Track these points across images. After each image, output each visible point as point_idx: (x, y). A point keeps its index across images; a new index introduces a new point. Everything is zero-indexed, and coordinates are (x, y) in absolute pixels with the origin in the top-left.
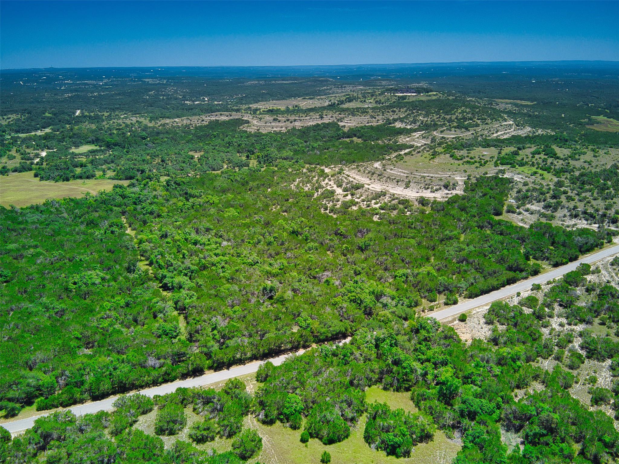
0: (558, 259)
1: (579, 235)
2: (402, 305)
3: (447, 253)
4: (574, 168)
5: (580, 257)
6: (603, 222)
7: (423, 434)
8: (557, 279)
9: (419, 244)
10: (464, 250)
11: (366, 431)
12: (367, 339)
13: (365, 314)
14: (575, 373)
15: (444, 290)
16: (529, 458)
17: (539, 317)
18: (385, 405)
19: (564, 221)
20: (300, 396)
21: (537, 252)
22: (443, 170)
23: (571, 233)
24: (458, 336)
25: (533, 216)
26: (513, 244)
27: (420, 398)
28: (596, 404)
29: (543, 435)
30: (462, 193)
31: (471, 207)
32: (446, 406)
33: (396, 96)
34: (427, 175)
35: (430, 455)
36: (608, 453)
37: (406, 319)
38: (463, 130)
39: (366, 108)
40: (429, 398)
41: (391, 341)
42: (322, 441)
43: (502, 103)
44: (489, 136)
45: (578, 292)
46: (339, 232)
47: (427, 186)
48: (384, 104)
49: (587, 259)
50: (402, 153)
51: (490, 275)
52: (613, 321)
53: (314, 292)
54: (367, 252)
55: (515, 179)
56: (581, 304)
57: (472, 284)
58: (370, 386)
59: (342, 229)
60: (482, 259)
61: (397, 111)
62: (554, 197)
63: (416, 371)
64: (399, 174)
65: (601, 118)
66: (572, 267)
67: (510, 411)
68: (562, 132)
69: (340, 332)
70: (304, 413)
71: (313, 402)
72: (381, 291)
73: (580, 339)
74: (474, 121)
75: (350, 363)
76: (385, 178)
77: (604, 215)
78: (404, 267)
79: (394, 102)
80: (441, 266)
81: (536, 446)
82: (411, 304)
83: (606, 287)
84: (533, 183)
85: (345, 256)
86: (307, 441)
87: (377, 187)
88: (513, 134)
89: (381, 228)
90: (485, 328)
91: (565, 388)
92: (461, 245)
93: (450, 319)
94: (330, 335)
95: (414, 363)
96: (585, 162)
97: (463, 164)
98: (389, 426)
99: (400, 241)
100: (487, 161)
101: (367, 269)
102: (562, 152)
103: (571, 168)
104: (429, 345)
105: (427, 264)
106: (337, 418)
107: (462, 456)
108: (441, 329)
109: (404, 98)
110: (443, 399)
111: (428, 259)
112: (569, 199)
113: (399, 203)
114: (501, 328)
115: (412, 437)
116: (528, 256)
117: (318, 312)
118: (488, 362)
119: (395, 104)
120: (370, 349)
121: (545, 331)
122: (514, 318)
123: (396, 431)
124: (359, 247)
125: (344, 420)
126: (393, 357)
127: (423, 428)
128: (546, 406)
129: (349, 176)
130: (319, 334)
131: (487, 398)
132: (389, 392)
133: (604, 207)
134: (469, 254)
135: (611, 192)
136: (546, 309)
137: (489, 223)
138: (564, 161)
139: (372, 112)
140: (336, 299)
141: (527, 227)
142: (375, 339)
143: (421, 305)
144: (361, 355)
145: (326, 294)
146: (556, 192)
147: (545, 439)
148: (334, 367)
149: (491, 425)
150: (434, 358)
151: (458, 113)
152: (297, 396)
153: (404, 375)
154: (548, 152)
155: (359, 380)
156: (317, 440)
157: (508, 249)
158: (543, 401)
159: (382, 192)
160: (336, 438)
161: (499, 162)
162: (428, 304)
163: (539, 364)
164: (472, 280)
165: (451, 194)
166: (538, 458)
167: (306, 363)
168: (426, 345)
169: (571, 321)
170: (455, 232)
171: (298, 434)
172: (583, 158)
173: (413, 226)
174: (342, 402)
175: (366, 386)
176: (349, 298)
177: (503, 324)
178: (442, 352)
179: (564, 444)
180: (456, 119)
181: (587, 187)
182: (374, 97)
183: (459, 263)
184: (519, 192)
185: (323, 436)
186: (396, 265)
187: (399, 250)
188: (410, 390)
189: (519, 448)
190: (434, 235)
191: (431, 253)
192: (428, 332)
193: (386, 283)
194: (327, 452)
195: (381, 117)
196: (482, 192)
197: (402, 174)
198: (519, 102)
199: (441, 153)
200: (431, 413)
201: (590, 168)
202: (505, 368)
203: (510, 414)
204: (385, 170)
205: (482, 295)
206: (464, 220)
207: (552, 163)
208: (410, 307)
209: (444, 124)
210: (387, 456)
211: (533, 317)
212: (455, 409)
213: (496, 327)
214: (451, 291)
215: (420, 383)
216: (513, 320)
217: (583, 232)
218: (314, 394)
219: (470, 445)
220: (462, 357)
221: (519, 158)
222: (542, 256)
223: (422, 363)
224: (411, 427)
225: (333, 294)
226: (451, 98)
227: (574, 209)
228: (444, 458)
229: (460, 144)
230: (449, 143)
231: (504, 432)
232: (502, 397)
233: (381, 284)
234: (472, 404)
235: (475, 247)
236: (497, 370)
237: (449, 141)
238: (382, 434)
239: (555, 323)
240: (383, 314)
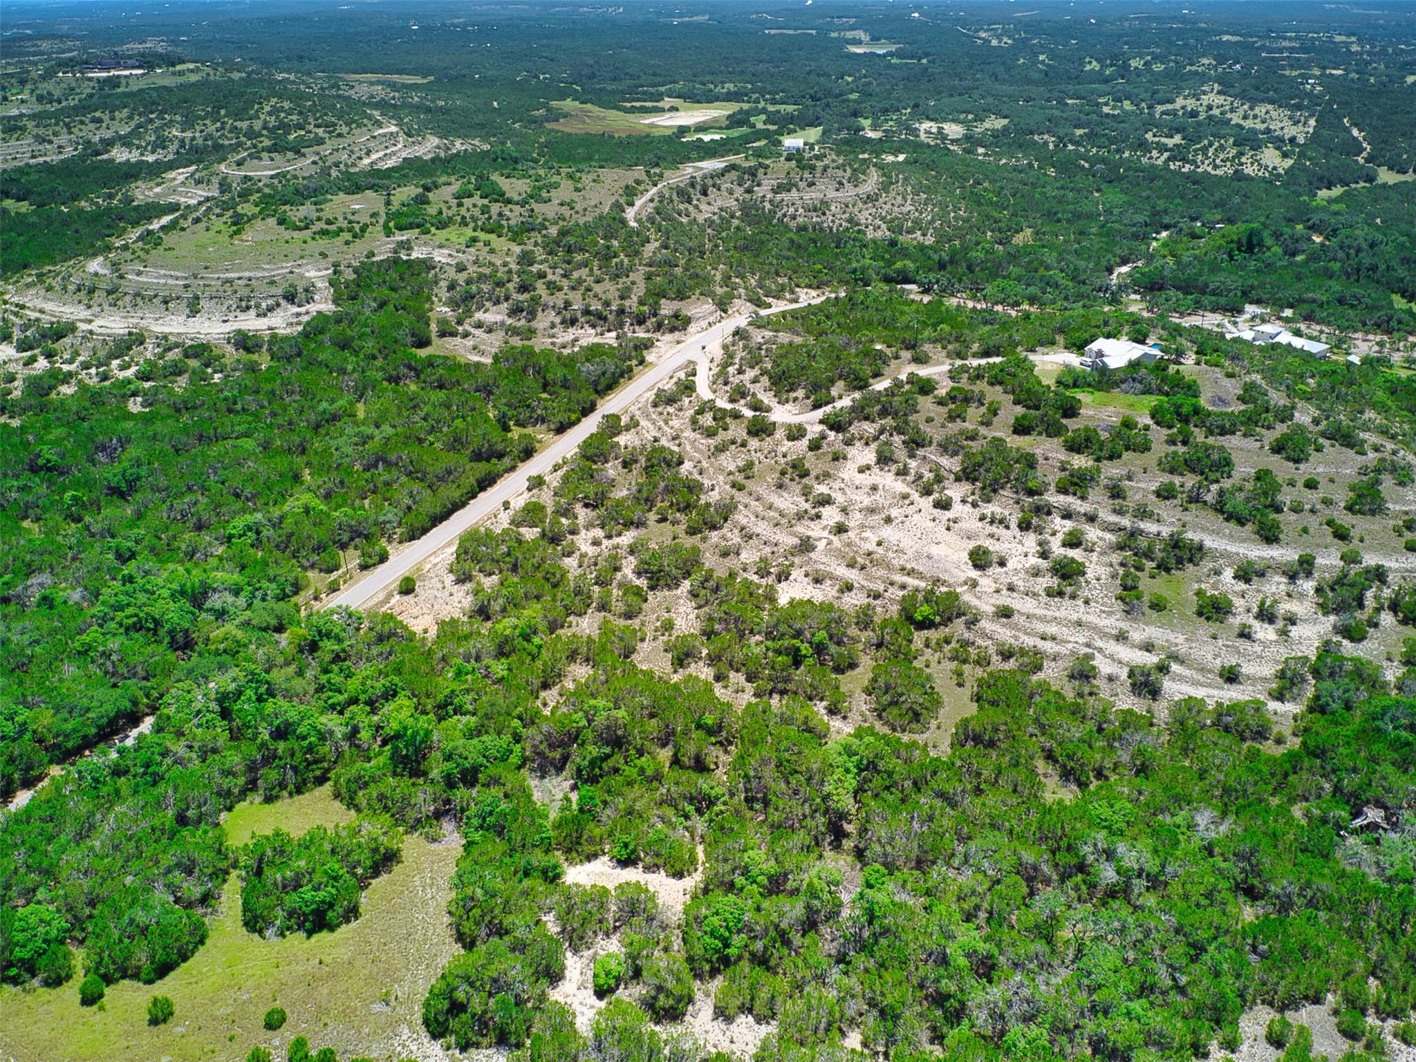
0: (562, 417)
1: (588, 360)
2: (263, 600)
3: (336, 454)
4: (545, 220)
5: (599, 403)
6: (621, 325)
7: (377, 857)
8: (568, 456)
9: (265, 448)
10: (371, 437)
11: (246, 908)
12: (197, 705)
13: (175, 650)
14: (636, 623)
15: (352, 539)
16: (589, 811)
17: (555, 540)
18: (277, 834)
19: (553, 336)
20: (52, 902)
21: (520, 410)
22: (272, 259)
23: (572, 358)
24: (405, 628)
25: (493, 336)
26: (471, 403)
27: (354, 786)
28: (681, 666)
29: (607, 757)
30: (332, 307)
31: (361, 336)
32: (413, 780)
33: (90, 79)
34: (236, 275)
35: (402, 892)
36: (714, 744)
37: (280, 629)
38: (290, 155)
39: (15, 118)
40: (374, 779)
41: (257, 689)
42: (139, 980)
43: (361, 83)
44: (354, 165)
45: (611, 471)
46: (41, 462)
47: (244, 304)
48: (64, 104)
49: (612, 404)
50: (155, 226)
51: (441, 479)
52: (679, 510)
53: (14, 639)
54: (138, 496)
55: (437, 259)
56: (620, 493)
57: (409, 508)
58: (230, 809)
59: (49, 454)
60: (416, 448)
61: (106, 118)
62: (523, 288)
63: (331, 733)
64: (162, 281)
65: (569, 104)
66: (589, 426)
67: (539, 737)
68: (503, 143)
69: (120, 714)
70: (72, 938)
71: (92, 903)
72: (201, 582)
73: (631, 558)
74: (310, 132)
75: (166, 776)
76: (128, 298)
77: (621, 311)
78: (244, 511)
79: (91, 96)
80: (330, 485)
81: (598, 782)
82: (283, 590)
83: (654, 450)
84: (475, 263)
85: (78, 520)
86: (101, 996)
87: (114, 324)
88: (404, 155)
89: (158, 426)
90: (458, 591)
91: (626, 657)
92: (362, 428)
93: (381, 596)
94: (93, 731)
95: (323, 719)
96: (562, 204)
97: (313, 239)
98: (297, 874)
99: (216, 449)
100: (366, 226)
101: (149, 540)
102: (515, 187)
103: (539, 221)
104: (349, 668)
105: (297, 488)
106: (167, 912)
107: (467, 865)
108: (365, 625)
109: (114, 82)
110: (404, 770)
111: (297, 478)
112: (553, 287)
113: (187, 356)
114: (489, 582)
115: (355, 875)
116: (505, 423)
117: (40, 684)
118: (478, 659)
119: (95, 99)
120: (209, 726)
121: (571, 563)
122: (509, 554)
123: (317, 878)
124: (110, 488)
125: (185, 908)
126: (271, 724)
127: (374, 846)
128: (600, 703)
129: (23, 307)
130: (60, 739)
131: (491, 731)
132: (279, 804)
133: (617, 294)
134: (386, 444)
135: (622, 261)
136: (563, 520)
137: (410, 368)
138: (522, 207)
139: (37, 126)
140: (85, 638)
141: (488, 361)
142: (216, 700)
143: (307, 586)
144: (190, 747)
145: (53, 632)
146: (524, 277)
147: (611, 763)
148: (125, 800)
149: (510, 779)
150: (364, 692)
151: (264, 116)
152: (42, 908)
153: (305, 753)
154: (487, 190)
155: (199, 806)
156: (126, 982)
157: (463, 417)
158: (593, 696)
159: (130, 334)
160: (175, 957)
161: (391, 224)
162: (324, 579)
163: (574, 630)
164: (407, 501)
165: (307, 313)
166: (605, 803)
167: (42, 820)
168: (341, 670)
169: (610, 531)
170: (341, 403)
171: (71, 992)
172: (557, 196)
173: (239, 407)
174: (169, 871)
175: (221, 811)
176: (121, 625)
177: (490, 575)
178: (380, 672)
179: (643, 759)
180: (264, 128)
181: (579, 258)
182: (29, 86)
183: (368, 470)
184: (451, 287)
185: (139, 968)
186: (224, 509)
187: (220, 472)
188: (329, 779)
189: (568, 800)
190: (295, 418)
191: (299, 461)
192: (339, 640)
193: (210, 560)
194: (160, 997)
195: (64, 139)
196: (375, 300)
197: (171, 282)
198: (395, 78)
199: (254, 217)
200: (385, 807)
201: (574, 216)
202: (514, 658)
203: (541, 742)
204: (121, 277)
205: (434, 525)
206: (354, 370)
207: (500, 214)
208: (282, 599)
209: (240, 144)
210: (308, 938)
211: (544, 543)
212: (432, 780)
213: (478, 583)
214: (367, 537)
215: (347, 755)
216: (507, 559)
217: (593, 352)
218: (87, 884)
219: (477, 837)
220: (424, 668)
221: (432, 210)
222: (531, 417)
223: (341, 713)
224: (348, 855)
225: (72, 625)
226: (236, 76)
227: (565, 308)
228: (431, 886)
229: (292, 189)
230: (267, 190)
231: (536, 782)
232: (520, 718)
233: (196, 564)
234: (465, 754)
235: (394, 427)
236: (499, 668)
237: (266, 185)
238: (286, 898)
239: (583, 542)
240: (221, 636)
